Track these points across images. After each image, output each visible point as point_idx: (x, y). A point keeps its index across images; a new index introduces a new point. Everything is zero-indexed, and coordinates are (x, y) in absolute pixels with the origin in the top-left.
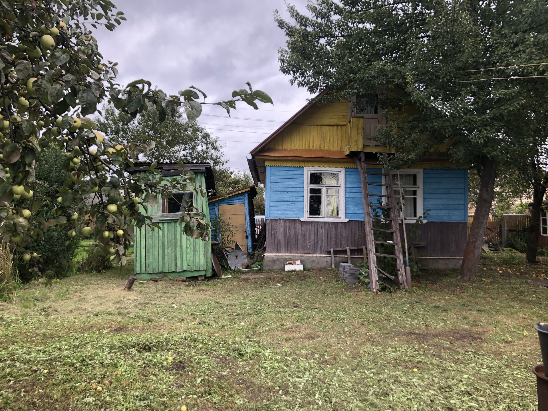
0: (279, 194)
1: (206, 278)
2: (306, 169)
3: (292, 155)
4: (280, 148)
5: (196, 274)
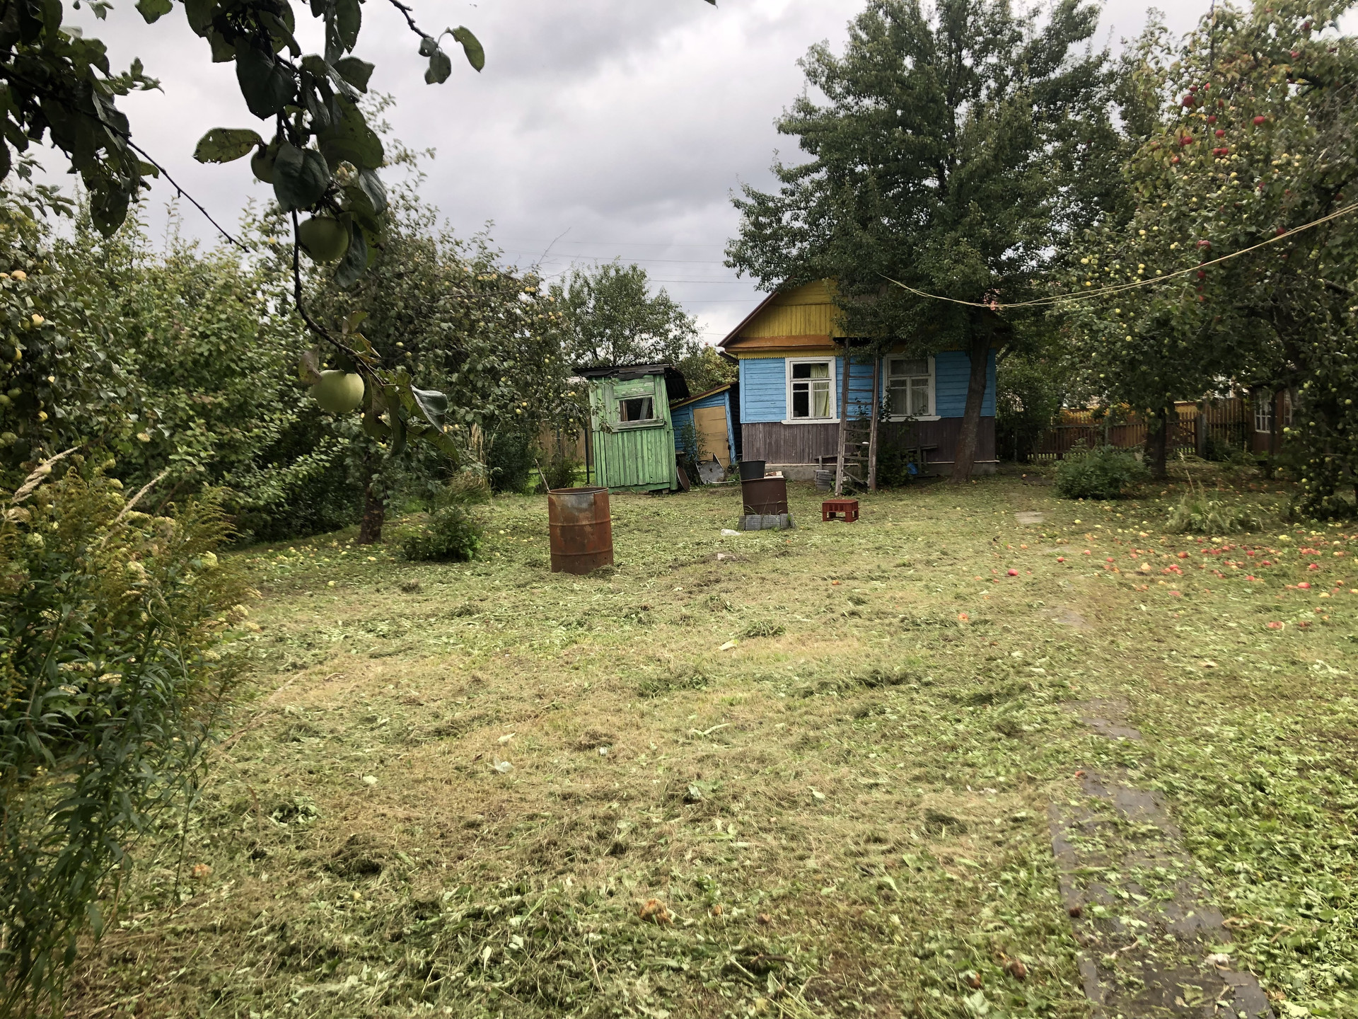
0: (756, 392)
1: (671, 492)
2: (787, 360)
3: (769, 344)
4: (762, 334)
5: (660, 487)
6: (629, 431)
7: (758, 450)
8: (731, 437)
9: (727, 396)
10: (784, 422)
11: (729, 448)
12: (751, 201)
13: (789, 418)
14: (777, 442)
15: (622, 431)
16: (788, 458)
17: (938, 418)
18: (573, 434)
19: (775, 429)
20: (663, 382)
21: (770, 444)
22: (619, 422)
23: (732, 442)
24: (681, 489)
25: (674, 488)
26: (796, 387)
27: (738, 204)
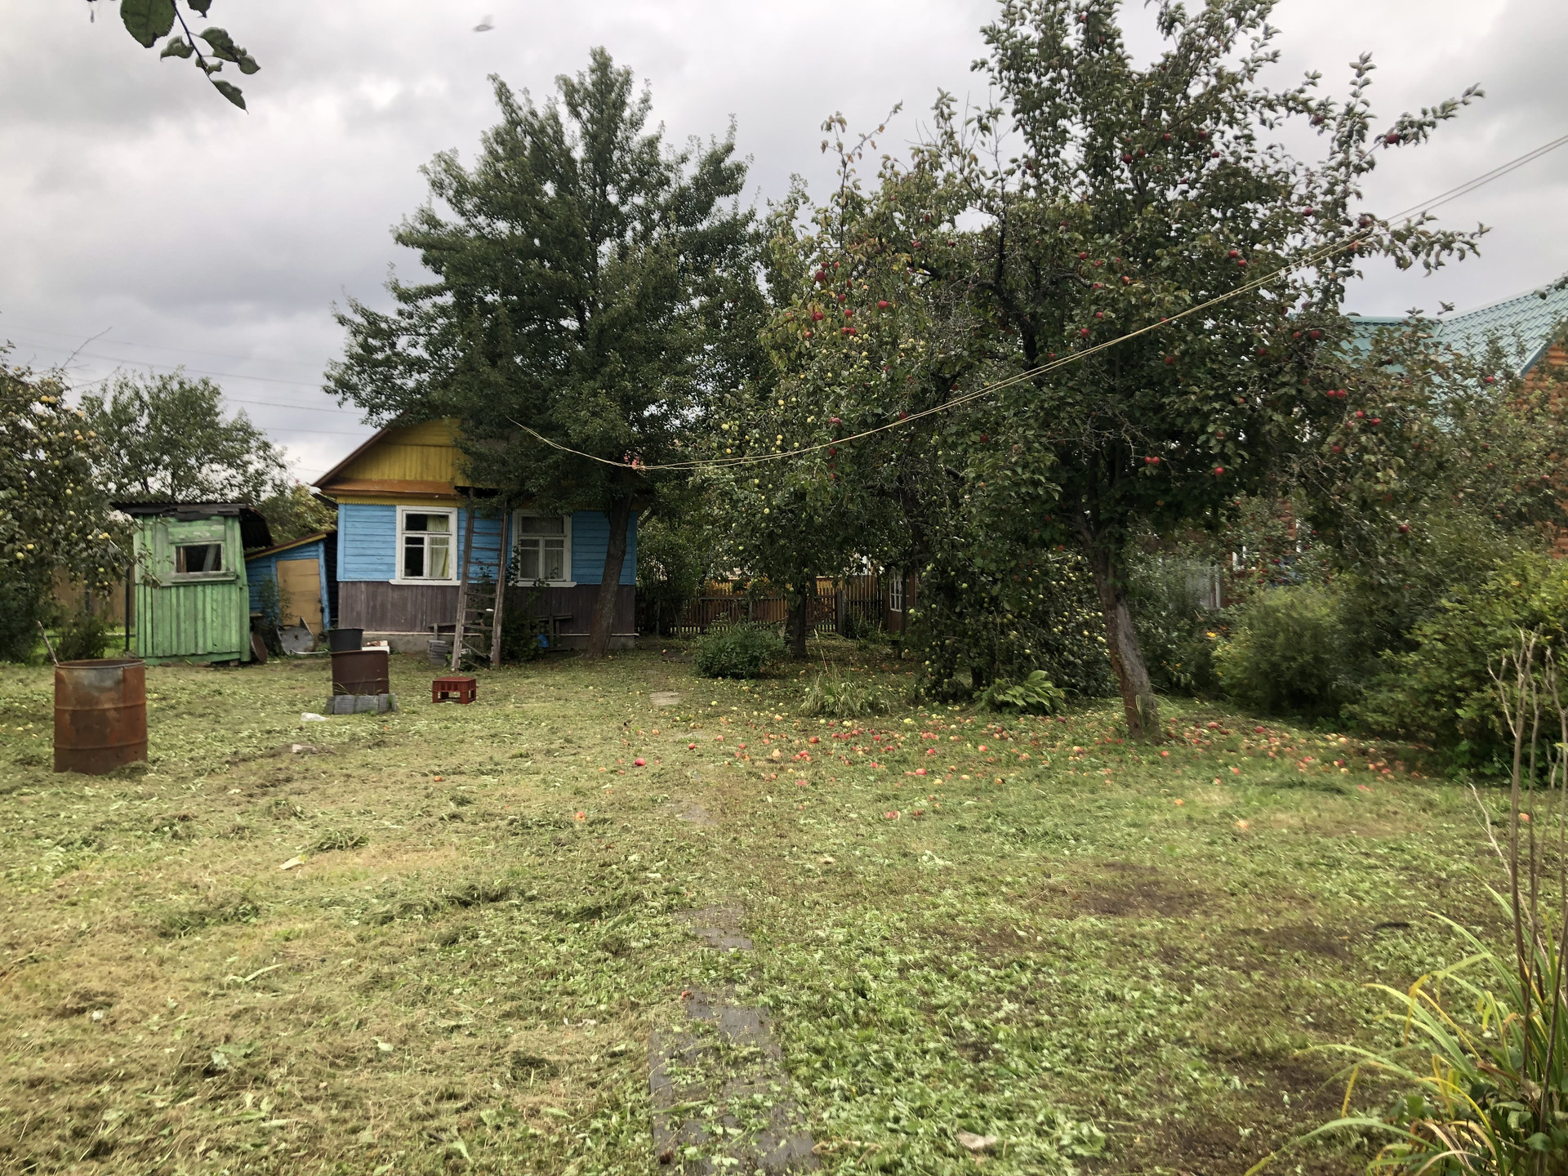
0: (359, 544)
1: (241, 664)
2: (399, 509)
3: (377, 488)
4: (361, 477)
5: (226, 658)
6: (186, 585)
7: (359, 614)
8: (325, 597)
9: (321, 548)
10: (392, 582)
11: (322, 610)
12: (359, 319)
13: (399, 577)
14: (383, 605)
15: (178, 585)
16: (396, 625)
17: (573, 584)
18: (104, 588)
19: (381, 589)
20: (237, 526)
21: (374, 607)
22: (174, 573)
23: (325, 603)
24: (254, 661)
25: (246, 658)
26: (409, 540)
27: (342, 321)
